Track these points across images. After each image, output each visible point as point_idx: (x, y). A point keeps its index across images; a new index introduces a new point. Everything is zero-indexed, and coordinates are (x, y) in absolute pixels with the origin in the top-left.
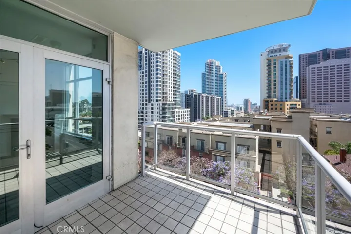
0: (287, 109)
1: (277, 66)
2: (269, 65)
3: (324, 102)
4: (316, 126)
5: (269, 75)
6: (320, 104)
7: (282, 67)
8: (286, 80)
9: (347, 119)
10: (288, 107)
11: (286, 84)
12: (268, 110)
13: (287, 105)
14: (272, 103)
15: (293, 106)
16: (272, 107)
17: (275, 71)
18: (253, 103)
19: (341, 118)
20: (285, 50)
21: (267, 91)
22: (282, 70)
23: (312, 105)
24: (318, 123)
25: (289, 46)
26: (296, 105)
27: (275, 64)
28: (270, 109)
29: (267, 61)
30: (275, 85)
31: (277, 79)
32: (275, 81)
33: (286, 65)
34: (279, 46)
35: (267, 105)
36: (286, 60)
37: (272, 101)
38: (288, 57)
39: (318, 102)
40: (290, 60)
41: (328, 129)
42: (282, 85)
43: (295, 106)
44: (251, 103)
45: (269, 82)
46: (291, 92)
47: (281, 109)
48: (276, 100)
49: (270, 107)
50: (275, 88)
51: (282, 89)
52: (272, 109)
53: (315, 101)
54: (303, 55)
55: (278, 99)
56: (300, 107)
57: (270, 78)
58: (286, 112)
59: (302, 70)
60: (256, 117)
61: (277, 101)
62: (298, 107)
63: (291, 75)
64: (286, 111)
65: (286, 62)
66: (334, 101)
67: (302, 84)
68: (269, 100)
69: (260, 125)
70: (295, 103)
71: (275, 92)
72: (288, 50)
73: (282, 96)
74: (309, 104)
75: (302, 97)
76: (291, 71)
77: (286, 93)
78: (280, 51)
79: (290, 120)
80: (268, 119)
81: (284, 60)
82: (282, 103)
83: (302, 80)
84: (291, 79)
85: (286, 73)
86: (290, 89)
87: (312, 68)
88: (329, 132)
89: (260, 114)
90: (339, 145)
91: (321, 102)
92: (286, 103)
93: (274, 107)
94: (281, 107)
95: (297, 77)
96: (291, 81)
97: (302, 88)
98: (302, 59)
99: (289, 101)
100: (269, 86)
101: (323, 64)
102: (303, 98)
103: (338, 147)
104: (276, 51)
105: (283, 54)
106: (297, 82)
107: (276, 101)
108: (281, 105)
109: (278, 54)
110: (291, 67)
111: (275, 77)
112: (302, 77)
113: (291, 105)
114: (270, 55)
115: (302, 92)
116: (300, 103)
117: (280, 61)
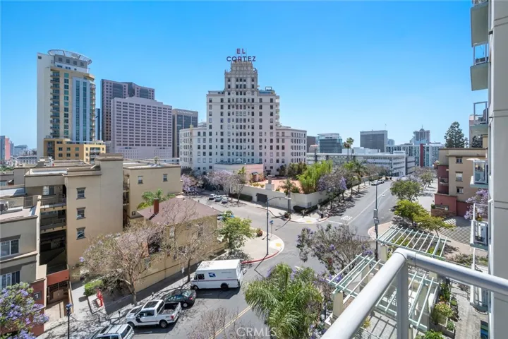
0: (87, 154)
1: (70, 85)
2: (55, 80)
3: (130, 145)
4: (128, 176)
5: (56, 98)
6: (126, 148)
7: (78, 90)
8: (85, 111)
9: (153, 165)
10: (88, 152)
11: (85, 117)
12: (54, 158)
13: (87, 149)
14: (60, 145)
15: (95, 151)
16: (61, 152)
17: (66, 92)
18: (15, 145)
19: (148, 164)
20: (83, 64)
21: (52, 125)
22: (78, 95)
23: (117, 148)
24: (129, 172)
25: (90, 61)
26: (99, 149)
27: (66, 81)
28: (57, 156)
29: (51, 73)
30: (66, 116)
31: (70, 107)
32: (66, 110)
33: (85, 89)
34: (73, 54)
35: (50, 148)
36: (85, 81)
37: (61, 143)
38: (87, 77)
39: (124, 145)
40: (91, 82)
41: (140, 178)
42: (78, 118)
43: (98, 151)
44: (12, 145)
45: (56, 109)
46: (91, 130)
47: (77, 155)
48: (69, 140)
49: (57, 152)
50: (67, 121)
51: (78, 123)
52: (61, 155)
53: (120, 145)
54: (108, 82)
55: (72, 139)
56: (104, 152)
57: (58, 103)
58: (85, 160)
59: (105, 102)
60: (31, 172)
61: (71, 143)
62: (101, 151)
63: (92, 105)
64: (85, 157)
65: (85, 83)
66: (139, 145)
67: (105, 120)
68: (56, 140)
69: (42, 187)
70: (98, 146)
71: (66, 127)
72: (88, 66)
73: (78, 134)
74: (114, 147)
75: (105, 138)
76: (92, 100)
77: (85, 131)
78: (75, 63)
79: (97, 172)
80: (60, 175)
81: (82, 81)
82: (78, 145)
83: (105, 115)
84: (92, 111)
85: (85, 100)
86: (91, 126)
87: (118, 102)
88: (140, 182)
89: (40, 165)
90: (152, 195)
91: (127, 145)
92: (85, 146)
93: (64, 152)
94: (77, 152)
95: (99, 110)
96: (92, 115)
97: (105, 126)
98: (105, 87)
99: (90, 143)
100: (55, 116)
101: (128, 100)
102: (107, 139)
103: (150, 197)
104: (68, 61)
105: (80, 69)
106: (99, 117)
107: (68, 143)
108: (77, 149)
109: (73, 68)
110: (92, 93)
111: (66, 104)
112: (105, 111)
113: (92, 149)
114: (57, 64)
115: (105, 132)
116: (104, 146)
117: (75, 79)
